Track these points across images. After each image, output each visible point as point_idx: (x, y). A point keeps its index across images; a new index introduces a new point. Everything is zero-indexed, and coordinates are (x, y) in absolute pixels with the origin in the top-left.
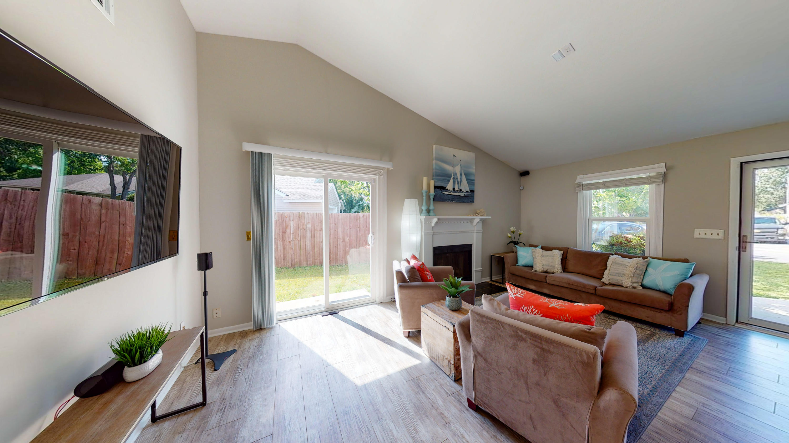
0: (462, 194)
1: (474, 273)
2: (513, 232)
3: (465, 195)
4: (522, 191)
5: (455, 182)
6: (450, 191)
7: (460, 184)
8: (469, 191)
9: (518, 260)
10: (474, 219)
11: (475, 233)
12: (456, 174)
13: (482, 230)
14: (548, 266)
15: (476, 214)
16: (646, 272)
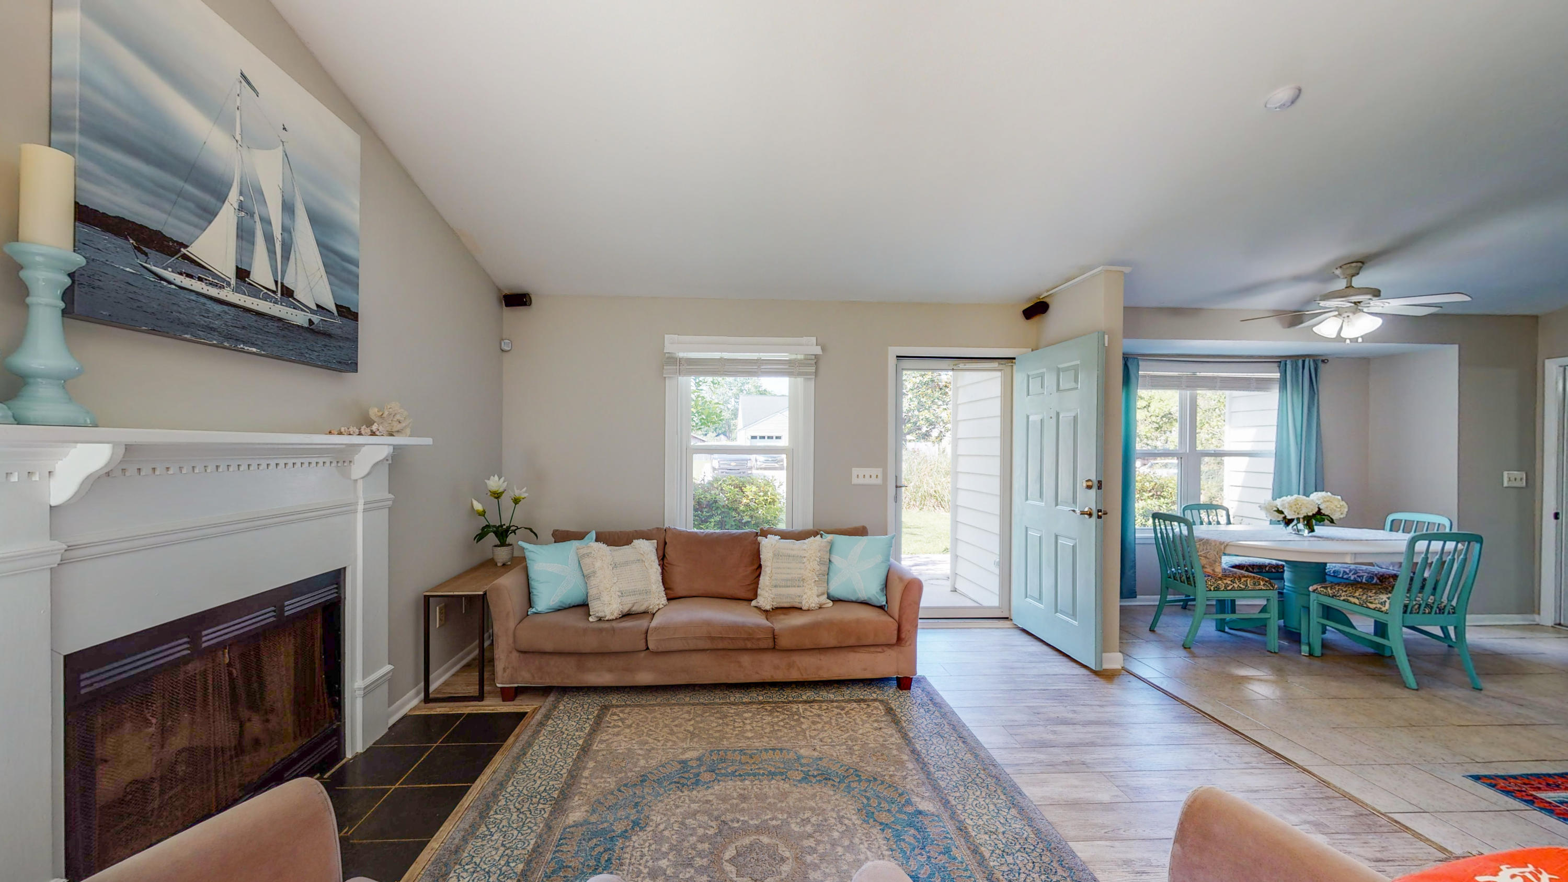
0: (299, 318)
1: (354, 699)
2: (497, 495)
3: (311, 322)
4: (504, 354)
5: (252, 234)
6: (219, 282)
7: (286, 257)
8: (333, 308)
9: (534, 592)
10: (357, 447)
11: (360, 516)
12: (258, 193)
13: (391, 496)
14: (634, 593)
15: (365, 424)
16: (831, 567)
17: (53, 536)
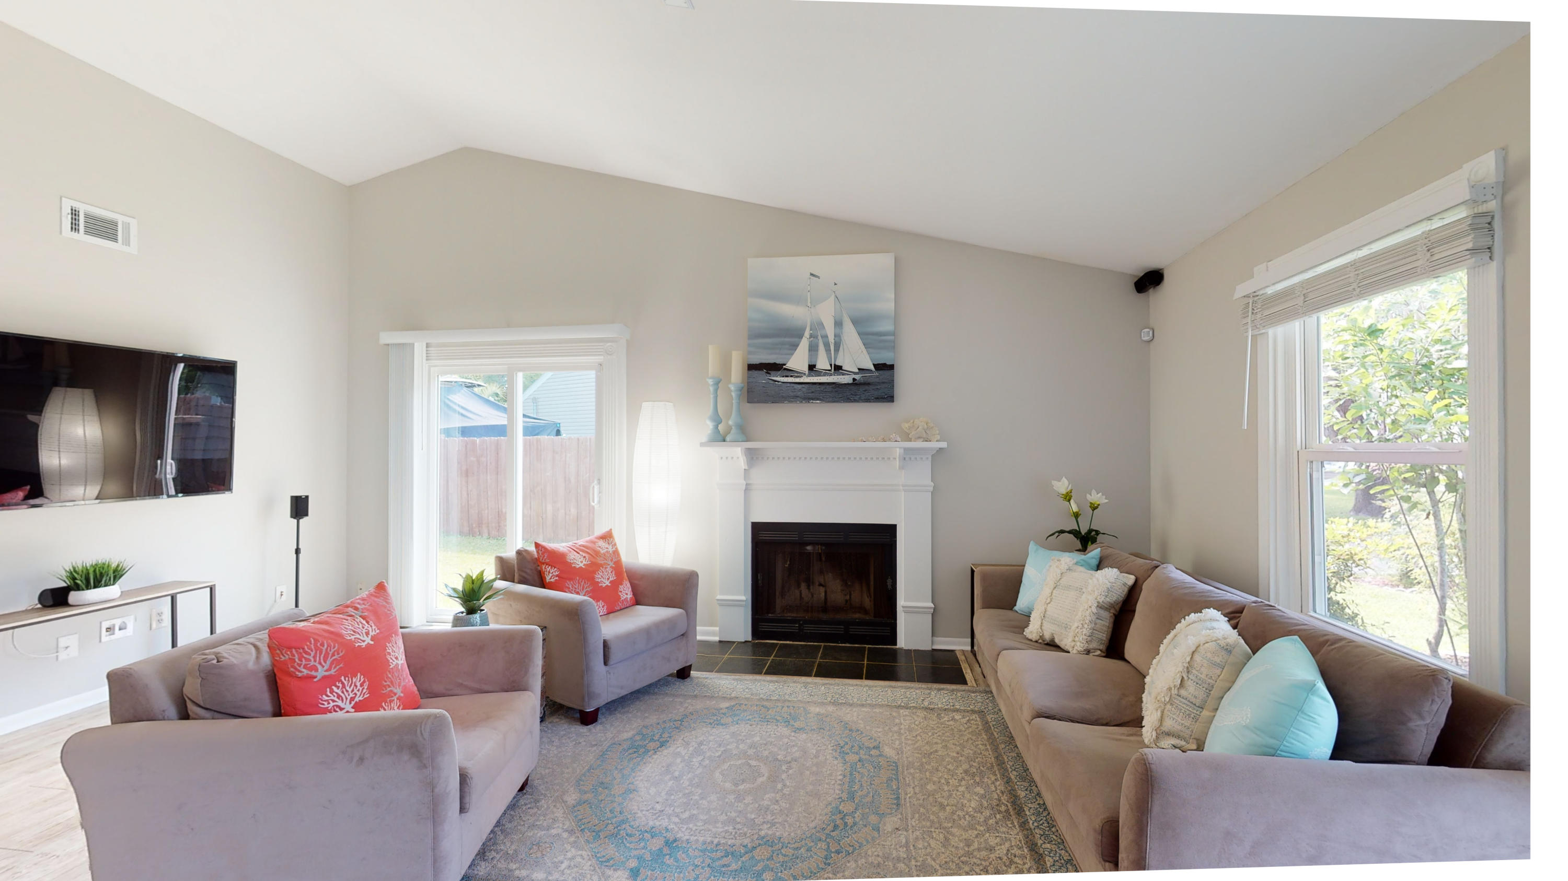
0: (846, 380)
2: (1066, 498)
3: (854, 379)
4: (1149, 346)
5: (817, 346)
6: (799, 374)
7: (837, 350)
8: (872, 368)
11: (903, 492)
12: (821, 325)
13: (933, 484)
17: (745, 479)
